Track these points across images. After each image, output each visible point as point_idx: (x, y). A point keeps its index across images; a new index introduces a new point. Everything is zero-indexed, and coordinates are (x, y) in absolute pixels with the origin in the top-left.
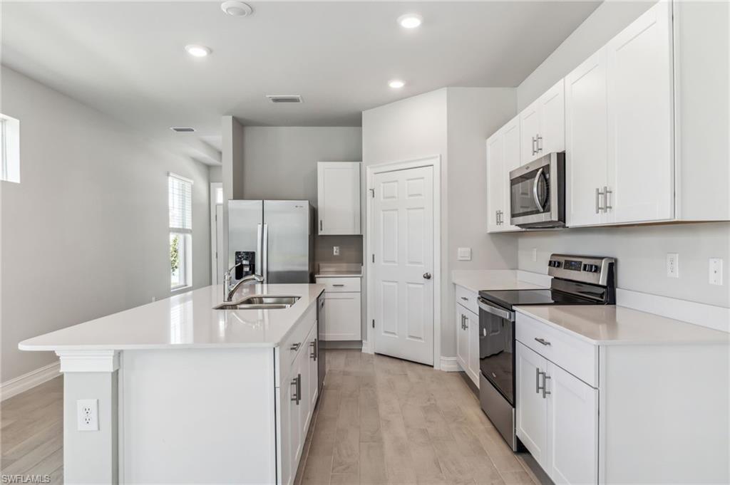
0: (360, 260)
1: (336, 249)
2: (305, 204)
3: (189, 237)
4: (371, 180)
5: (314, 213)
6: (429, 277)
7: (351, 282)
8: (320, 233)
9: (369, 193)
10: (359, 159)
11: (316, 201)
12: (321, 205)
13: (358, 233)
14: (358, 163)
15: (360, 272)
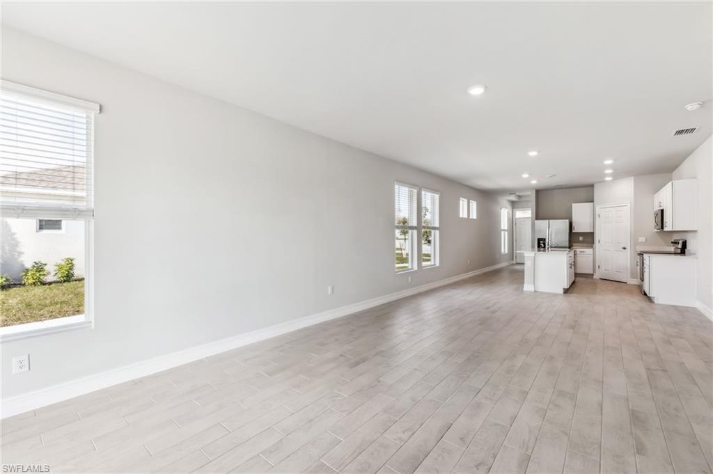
0: (593, 242)
1: (581, 238)
2: (567, 221)
3: (506, 233)
4: (598, 210)
5: (571, 224)
6: (624, 248)
7: (589, 251)
8: (573, 231)
9: (597, 216)
10: (593, 201)
11: (572, 219)
12: (573, 220)
13: (592, 231)
14: (592, 204)
15: (592, 247)
